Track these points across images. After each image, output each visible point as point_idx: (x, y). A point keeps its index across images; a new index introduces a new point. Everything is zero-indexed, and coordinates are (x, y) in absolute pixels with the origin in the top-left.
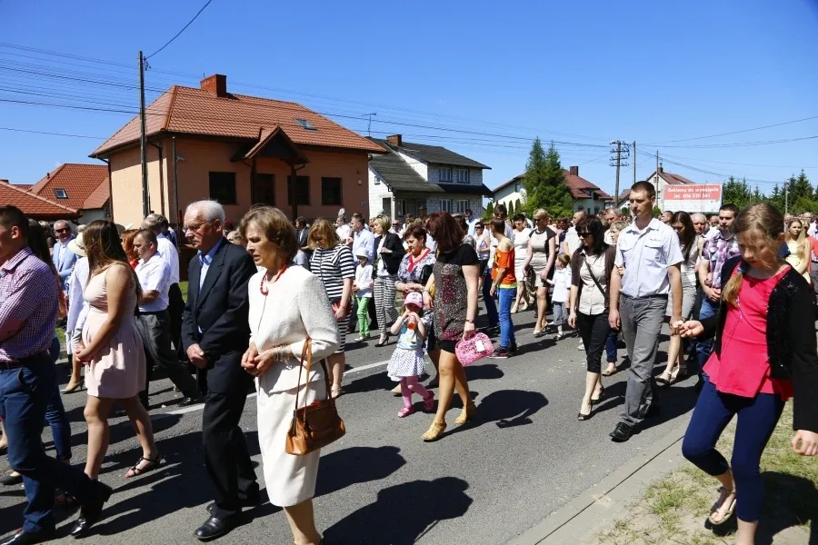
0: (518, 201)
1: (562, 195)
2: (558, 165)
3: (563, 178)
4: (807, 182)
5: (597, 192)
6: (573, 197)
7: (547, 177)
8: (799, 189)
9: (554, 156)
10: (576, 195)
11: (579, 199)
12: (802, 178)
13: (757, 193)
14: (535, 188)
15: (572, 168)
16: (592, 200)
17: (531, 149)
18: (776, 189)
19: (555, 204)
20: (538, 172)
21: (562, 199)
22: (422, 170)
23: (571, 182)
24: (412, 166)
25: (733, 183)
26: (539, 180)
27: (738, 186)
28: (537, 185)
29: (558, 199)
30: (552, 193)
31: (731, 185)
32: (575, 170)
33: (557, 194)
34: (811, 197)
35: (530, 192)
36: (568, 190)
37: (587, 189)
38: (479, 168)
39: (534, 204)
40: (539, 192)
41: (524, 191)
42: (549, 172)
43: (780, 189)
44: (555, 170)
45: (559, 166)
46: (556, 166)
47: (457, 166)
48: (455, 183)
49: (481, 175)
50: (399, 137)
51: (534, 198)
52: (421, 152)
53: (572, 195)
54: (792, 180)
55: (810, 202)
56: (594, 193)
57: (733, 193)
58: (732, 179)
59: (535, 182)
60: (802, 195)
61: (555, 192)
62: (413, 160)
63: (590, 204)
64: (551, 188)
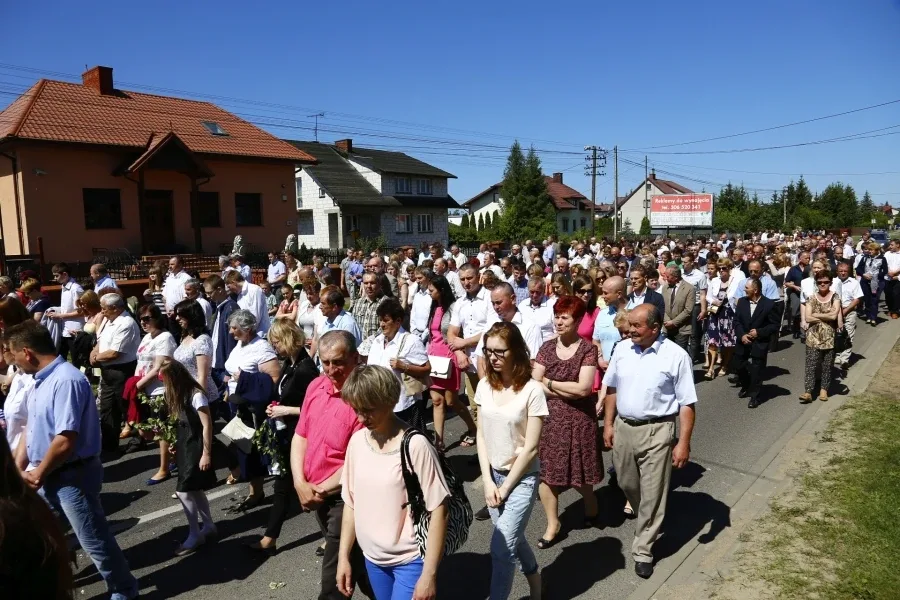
0: (496, 213)
1: (544, 205)
2: (539, 171)
3: (545, 187)
4: (806, 188)
5: (582, 201)
6: (556, 208)
7: (527, 186)
8: (798, 196)
9: (534, 162)
10: (560, 204)
11: (563, 209)
12: (801, 185)
13: (755, 200)
14: (514, 198)
15: (555, 175)
16: (578, 211)
17: (509, 154)
18: (775, 196)
19: (536, 215)
20: (517, 180)
21: (544, 210)
22: (375, 180)
23: (554, 190)
24: (364, 175)
25: (730, 190)
26: (518, 189)
27: (736, 193)
28: (516, 195)
29: (539, 210)
30: (532, 203)
31: (729, 192)
32: (559, 177)
33: (540, 202)
34: (810, 205)
35: (508, 202)
36: (551, 200)
37: (572, 198)
38: (443, 177)
39: (512, 216)
40: (519, 202)
41: (501, 200)
42: (529, 179)
43: (779, 196)
44: (535, 177)
45: (540, 173)
46: (537, 173)
47: (417, 175)
48: (415, 194)
49: (446, 186)
50: (349, 142)
51: (512, 209)
52: (374, 159)
53: (554, 204)
54: (791, 188)
55: (808, 211)
56: (579, 202)
57: (731, 201)
58: (729, 186)
59: (514, 190)
60: (801, 203)
61: (536, 202)
62: (365, 169)
63: (576, 215)
64: (531, 198)
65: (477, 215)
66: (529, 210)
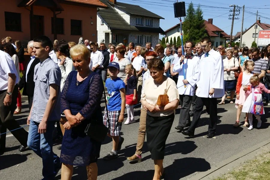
0: (179, 37)
1: (203, 35)
2: (202, 18)
3: (204, 25)
5: (222, 33)
7: (195, 25)
9: (200, 13)
10: (211, 34)
11: (212, 36)
14: (188, 30)
15: (209, 20)
16: (219, 38)
19: (199, 39)
20: (190, 21)
22: (127, 18)
23: (208, 27)
24: (121, 15)
26: (191, 26)
28: (189, 29)
29: (200, 37)
30: (197, 33)
32: (211, 21)
33: (200, 33)
35: (185, 32)
36: (206, 32)
37: (217, 31)
38: (158, 18)
40: (190, 32)
41: (182, 31)
42: (196, 21)
44: (200, 20)
46: (200, 18)
47: (146, 17)
48: (144, 26)
49: (159, 23)
51: (187, 36)
52: (127, 8)
53: (208, 34)
56: (220, 34)
59: (189, 27)
61: (199, 33)
62: (122, 12)
63: (218, 40)
64: (197, 31)
65: (169, 38)
66: (196, 36)
